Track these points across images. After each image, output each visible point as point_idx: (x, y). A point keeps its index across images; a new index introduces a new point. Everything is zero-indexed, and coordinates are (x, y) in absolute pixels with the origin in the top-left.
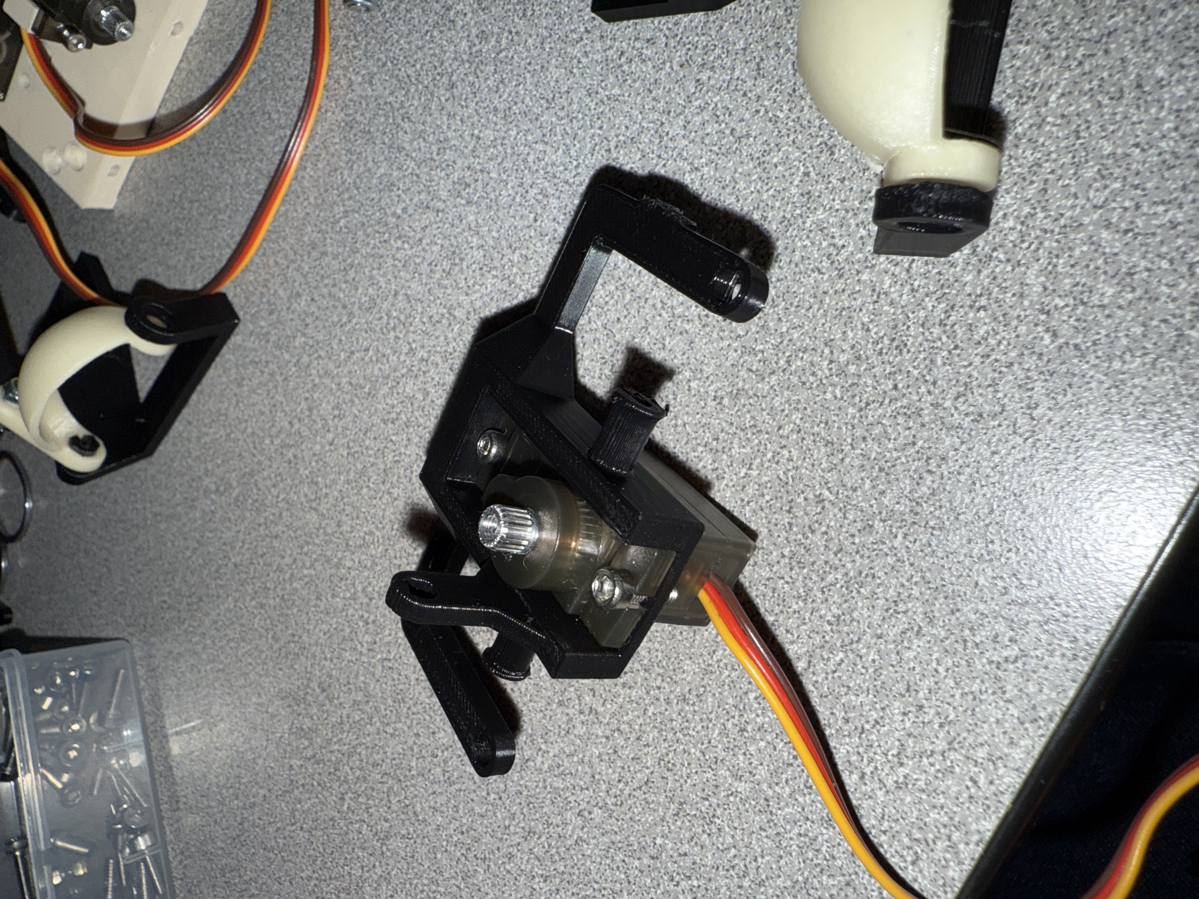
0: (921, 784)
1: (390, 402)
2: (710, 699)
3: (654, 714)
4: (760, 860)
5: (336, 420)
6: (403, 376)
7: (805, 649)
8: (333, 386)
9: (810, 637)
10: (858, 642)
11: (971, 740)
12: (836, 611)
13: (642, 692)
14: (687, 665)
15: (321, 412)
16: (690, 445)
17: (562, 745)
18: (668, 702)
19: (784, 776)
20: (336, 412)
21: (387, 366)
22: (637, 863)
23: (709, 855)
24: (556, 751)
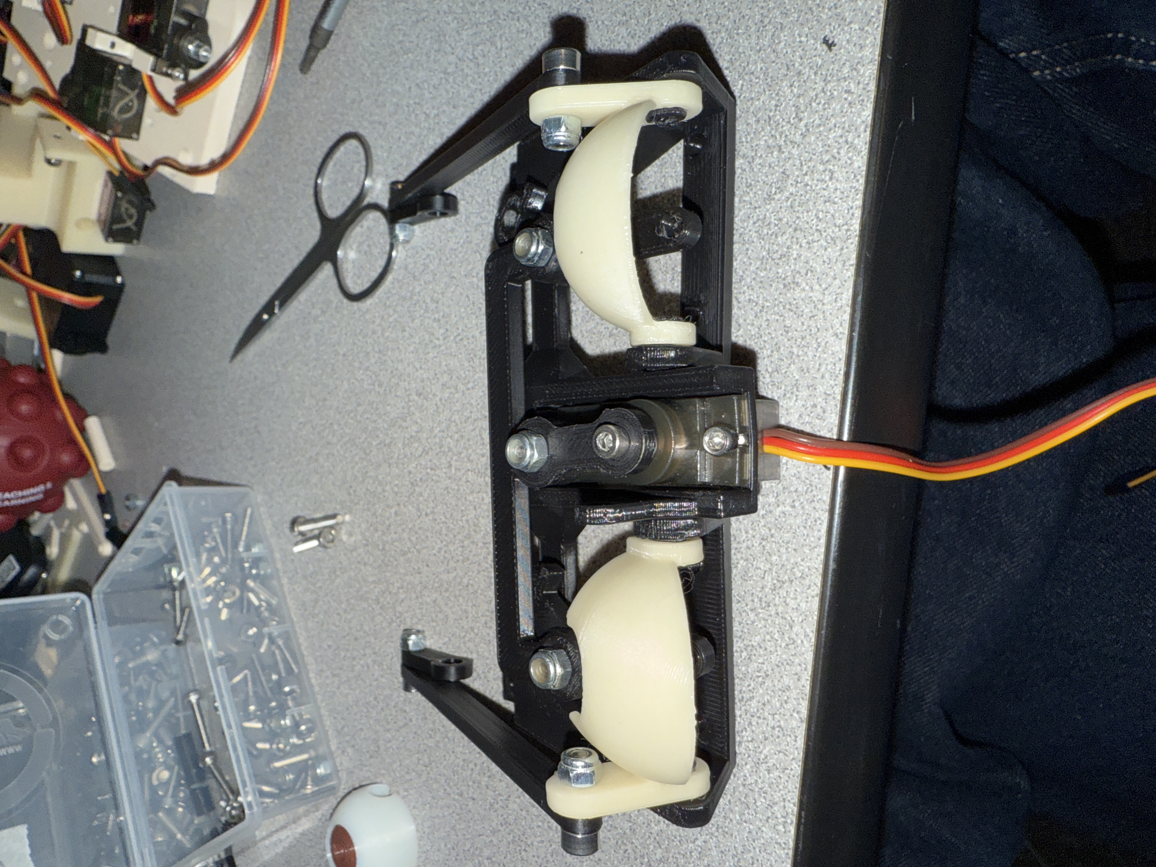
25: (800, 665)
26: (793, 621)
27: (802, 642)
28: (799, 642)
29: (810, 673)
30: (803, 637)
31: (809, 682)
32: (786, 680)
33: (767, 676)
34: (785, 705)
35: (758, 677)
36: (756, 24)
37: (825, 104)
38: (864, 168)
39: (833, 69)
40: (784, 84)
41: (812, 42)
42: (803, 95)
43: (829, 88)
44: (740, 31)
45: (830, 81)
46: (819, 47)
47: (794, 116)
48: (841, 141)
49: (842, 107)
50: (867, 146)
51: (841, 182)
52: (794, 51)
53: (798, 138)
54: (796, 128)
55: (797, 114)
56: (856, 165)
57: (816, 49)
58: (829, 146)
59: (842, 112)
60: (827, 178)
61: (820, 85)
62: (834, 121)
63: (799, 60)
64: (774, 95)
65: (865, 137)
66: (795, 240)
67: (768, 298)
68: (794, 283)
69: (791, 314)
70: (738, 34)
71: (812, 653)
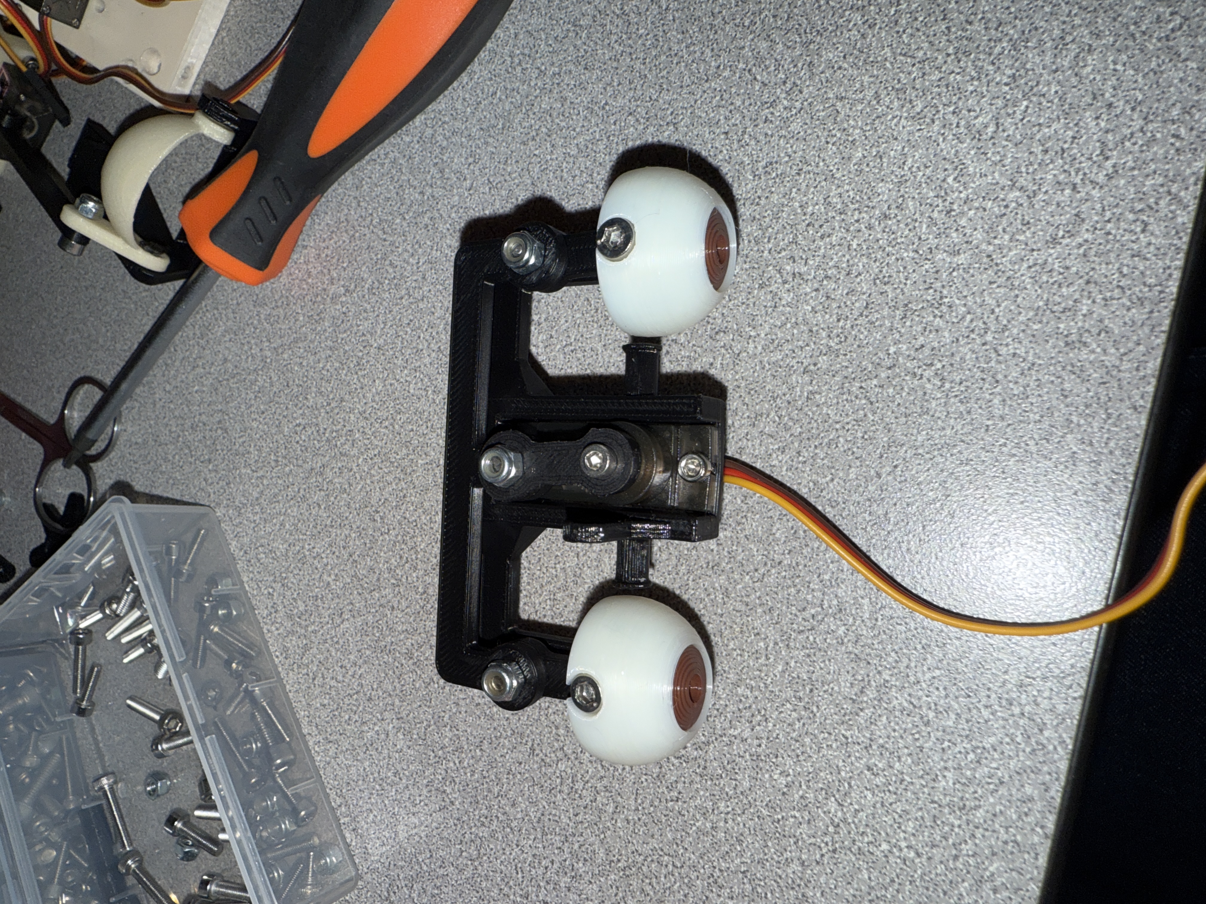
0: (1130, 164)
1: (527, 124)
2: (911, 203)
3: (858, 245)
4: (997, 310)
5: (472, 167)
6: (536, 97)
7: (990, 116)
8: (463, 140)
9: (991, 104)
10: (1037, 85)
11: (1163, 106)
12: (1009, 72)
13: (842, 233)
14: (881, 187)
15: (455, 167)
16: (837, 15)
17: (771, 321)
18: (870, 227)
19: (1000, 229)
20: (471, 160)
21: (518, 97)
22: (875, 382)
23: (946, 334)
24: (767, 329)
25: (1050, 774)
26: (1045, 724)
27: (1055, 748)
28: (1051, 747)
29: (1063, 784)
30: (1056, 743)
31: (1060, 794)
32: (1028, 790)
33: (1002, 783)
34: (1024, 818)
35: (989, 783)
36: (1054, 40)
37: (1142, 145)
38: (1190, 225)
39: (1157, 108)
40: (1088, 114)
41: (1132, 72)
42: (1113, 131)
43: (1151, 128)
44: (1029, 44)
45: (1152, 121)
46: (1140, 80)
47: (1098, 152)
48: (1161, 190)
49: (1167, 152)
50: (1197, 201)
51: (1157, 237)
52: (1105, 79)
53: (1101, 178)
54: (1099, 166)
55: (1102, 151)
56: (1180, 220)
57: (1136, 82)
58: (1144, 194)
59: (1166, 158)
60: (1138, 229)
61: (1138, 123)
62: (1153, 167)
63: (1111, 90)
64: (1071, 125)
65: (1195, 191)
66: (1086, 293)
67: (1042, 355)
68: (1080, 342)
69: (1073, 377)
70: (1026, 47)
71: (1067, 762)
